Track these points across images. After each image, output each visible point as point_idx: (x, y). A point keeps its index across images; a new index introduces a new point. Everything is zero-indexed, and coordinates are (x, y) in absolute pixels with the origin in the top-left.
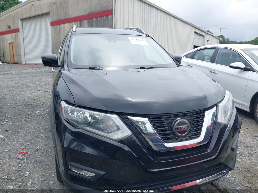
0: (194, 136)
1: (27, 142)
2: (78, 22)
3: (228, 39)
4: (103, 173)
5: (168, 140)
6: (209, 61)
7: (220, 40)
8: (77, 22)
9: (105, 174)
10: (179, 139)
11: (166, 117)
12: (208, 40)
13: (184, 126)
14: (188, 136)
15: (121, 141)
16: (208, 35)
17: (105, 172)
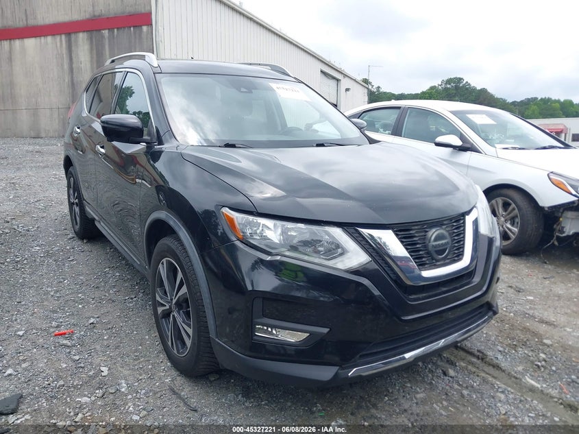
0: (456, 258)
1: (55, 312)
2: (61, 39)
3: (379, 87)
4: (325, 330)
5: (422, 265)
6: (387, 132)
7: (368, 88)
8: (58, 38)
9: (329, 332)
10: (438, 263)
11: (416, 227)
12: (347, 90)
13: (443, 242)
14: (448, 259)
15: (356, 272)
16: (346, 78)
17: (328, 329)
